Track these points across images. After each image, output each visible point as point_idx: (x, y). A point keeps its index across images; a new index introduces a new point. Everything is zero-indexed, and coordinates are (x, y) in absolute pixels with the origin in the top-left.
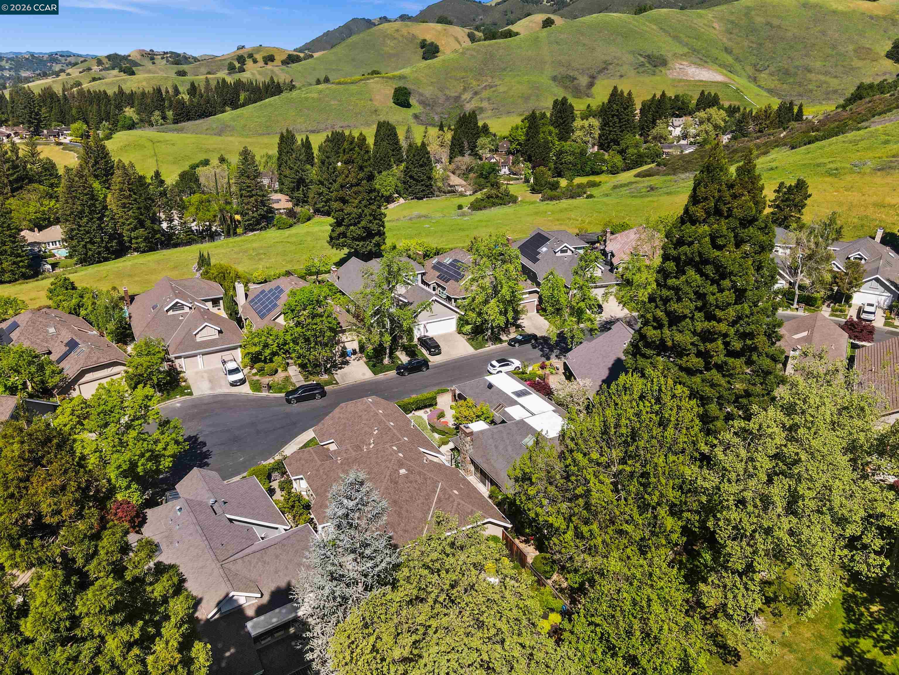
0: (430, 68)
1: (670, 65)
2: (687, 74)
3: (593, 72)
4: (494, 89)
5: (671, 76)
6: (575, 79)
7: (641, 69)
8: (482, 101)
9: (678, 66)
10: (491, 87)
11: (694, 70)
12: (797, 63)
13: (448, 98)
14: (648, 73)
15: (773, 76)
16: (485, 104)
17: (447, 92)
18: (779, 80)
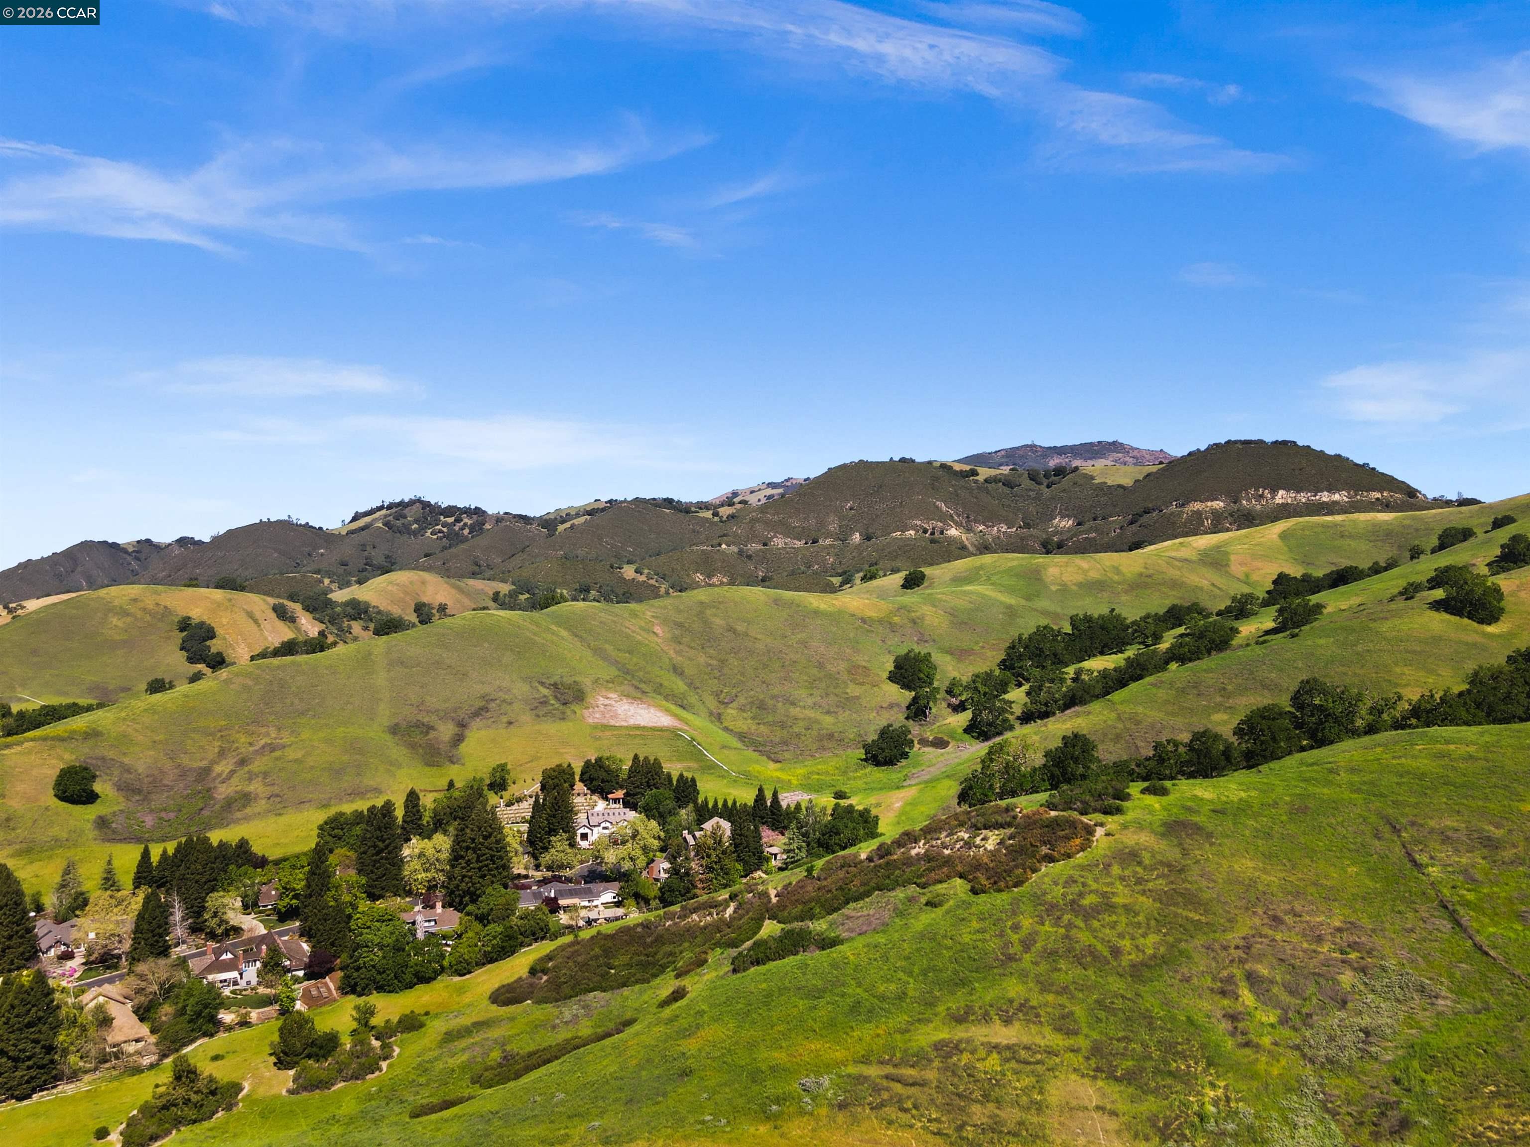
0: (155, 712)
1: (590, 700)
2: (615, 716)
3: (462, 714)
4: (278, 754)
5: (590, 721)
6: (432, 728)
7: (542, 711)
8: (250, 779)
9: (601, 701)
10: (273, 750)
11: (626, 707)
12: (775, 692)
13: (184, 773)
14: (553, 716)
15: (744, 711)
16: (256, 787)
17: (185, 760)
18: (753, 718)
